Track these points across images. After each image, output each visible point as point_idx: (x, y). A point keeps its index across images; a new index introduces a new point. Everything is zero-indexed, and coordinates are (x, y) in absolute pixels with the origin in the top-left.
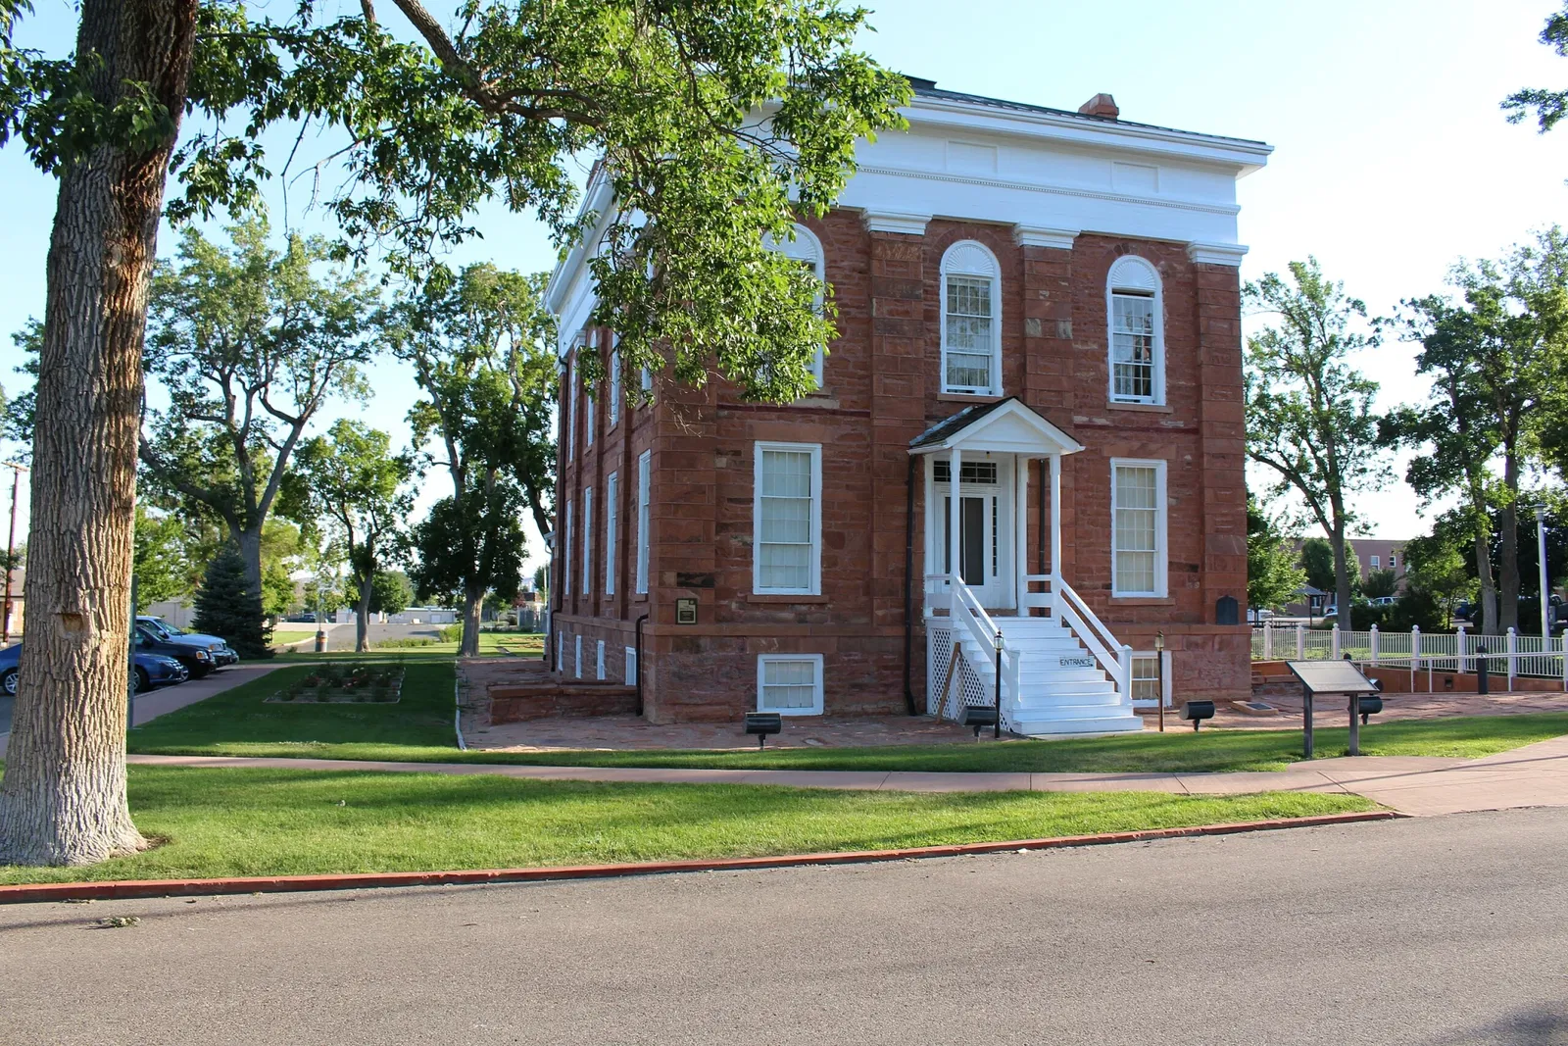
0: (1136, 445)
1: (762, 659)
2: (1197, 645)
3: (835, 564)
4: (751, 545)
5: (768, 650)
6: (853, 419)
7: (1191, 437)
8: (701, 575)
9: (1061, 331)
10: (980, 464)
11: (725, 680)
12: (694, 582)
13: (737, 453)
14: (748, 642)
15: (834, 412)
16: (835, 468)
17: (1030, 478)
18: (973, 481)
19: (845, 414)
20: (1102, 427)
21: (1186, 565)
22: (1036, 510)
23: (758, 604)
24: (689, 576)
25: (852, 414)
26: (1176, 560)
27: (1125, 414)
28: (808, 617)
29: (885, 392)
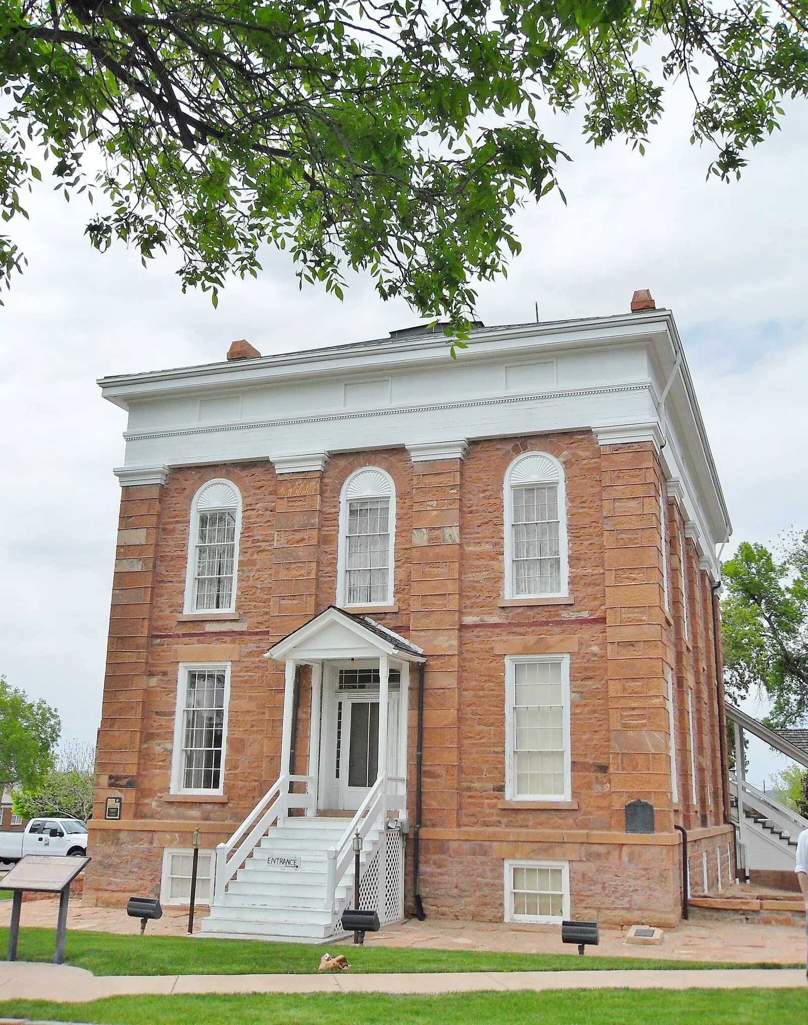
0: (531, 639)
1: (167, 854)
2: (598, 855)
3: (236, 768)
4: (171, 751)
5: (171, 843)
6: (259, 637)
7: (598, 627)
8: (127, 777)
9: (447, 537)
10: (361, 671)
11: (136, 870)
12: (121, 783)
13: (165, 674)
14: (156, 836)
15: (242, 633)
16: (241, 682)
17: (412, 681)
18: (354, 687)
19: (250, 634)
20: (495, 625)
21: (594, 764)
22: (416, 712)
23: (172, 803)
24: (118, 778)
25: (257, 633)
26: (582, 760)
27: (521, 610)
28: (212, 815)
29: (279, 613)
